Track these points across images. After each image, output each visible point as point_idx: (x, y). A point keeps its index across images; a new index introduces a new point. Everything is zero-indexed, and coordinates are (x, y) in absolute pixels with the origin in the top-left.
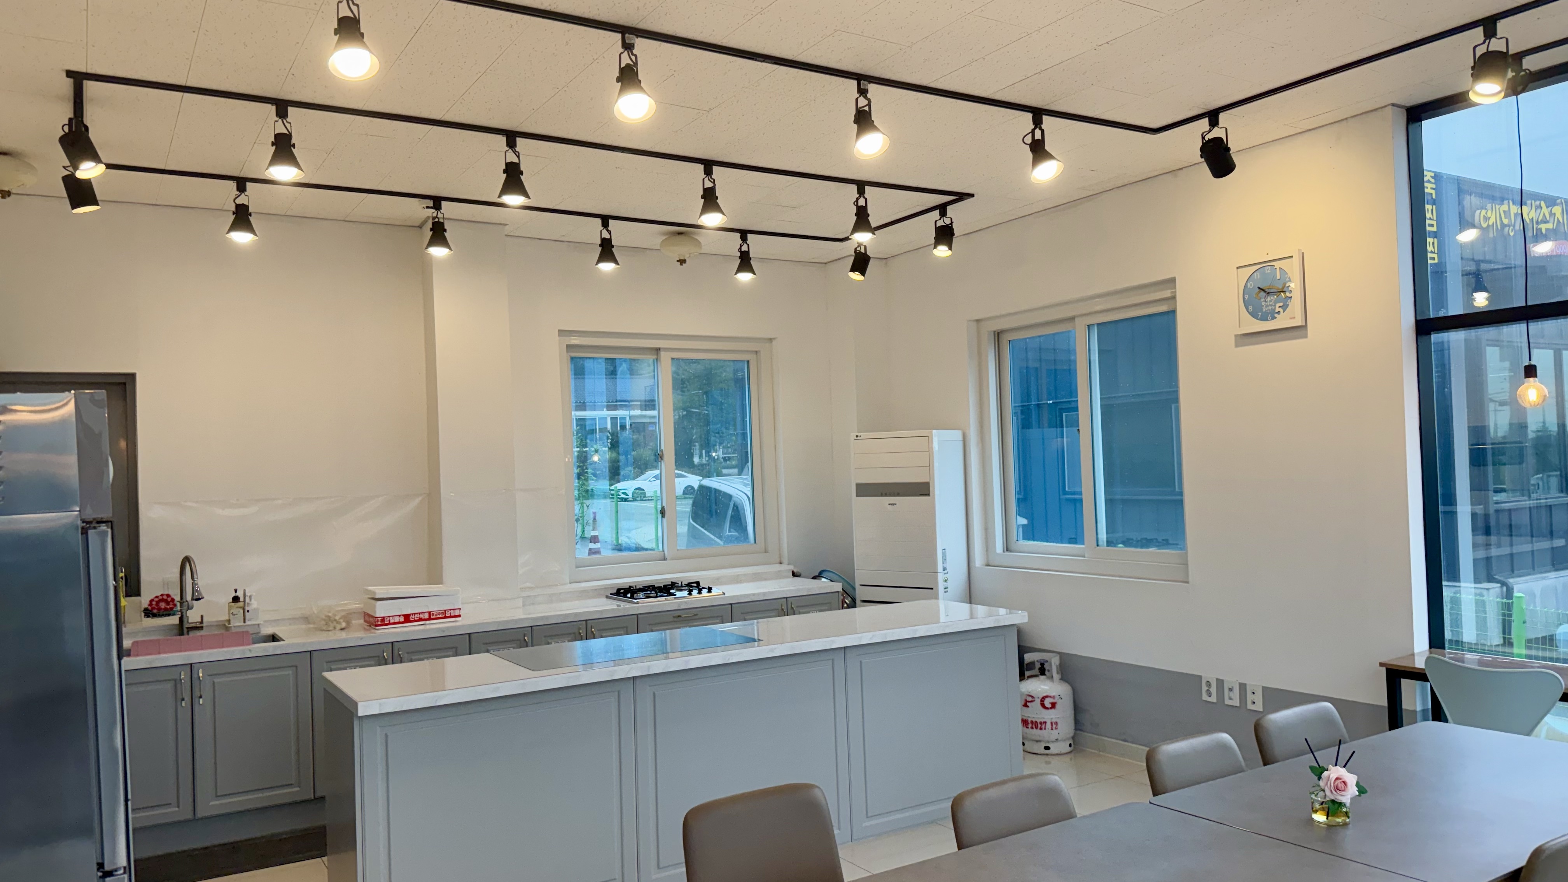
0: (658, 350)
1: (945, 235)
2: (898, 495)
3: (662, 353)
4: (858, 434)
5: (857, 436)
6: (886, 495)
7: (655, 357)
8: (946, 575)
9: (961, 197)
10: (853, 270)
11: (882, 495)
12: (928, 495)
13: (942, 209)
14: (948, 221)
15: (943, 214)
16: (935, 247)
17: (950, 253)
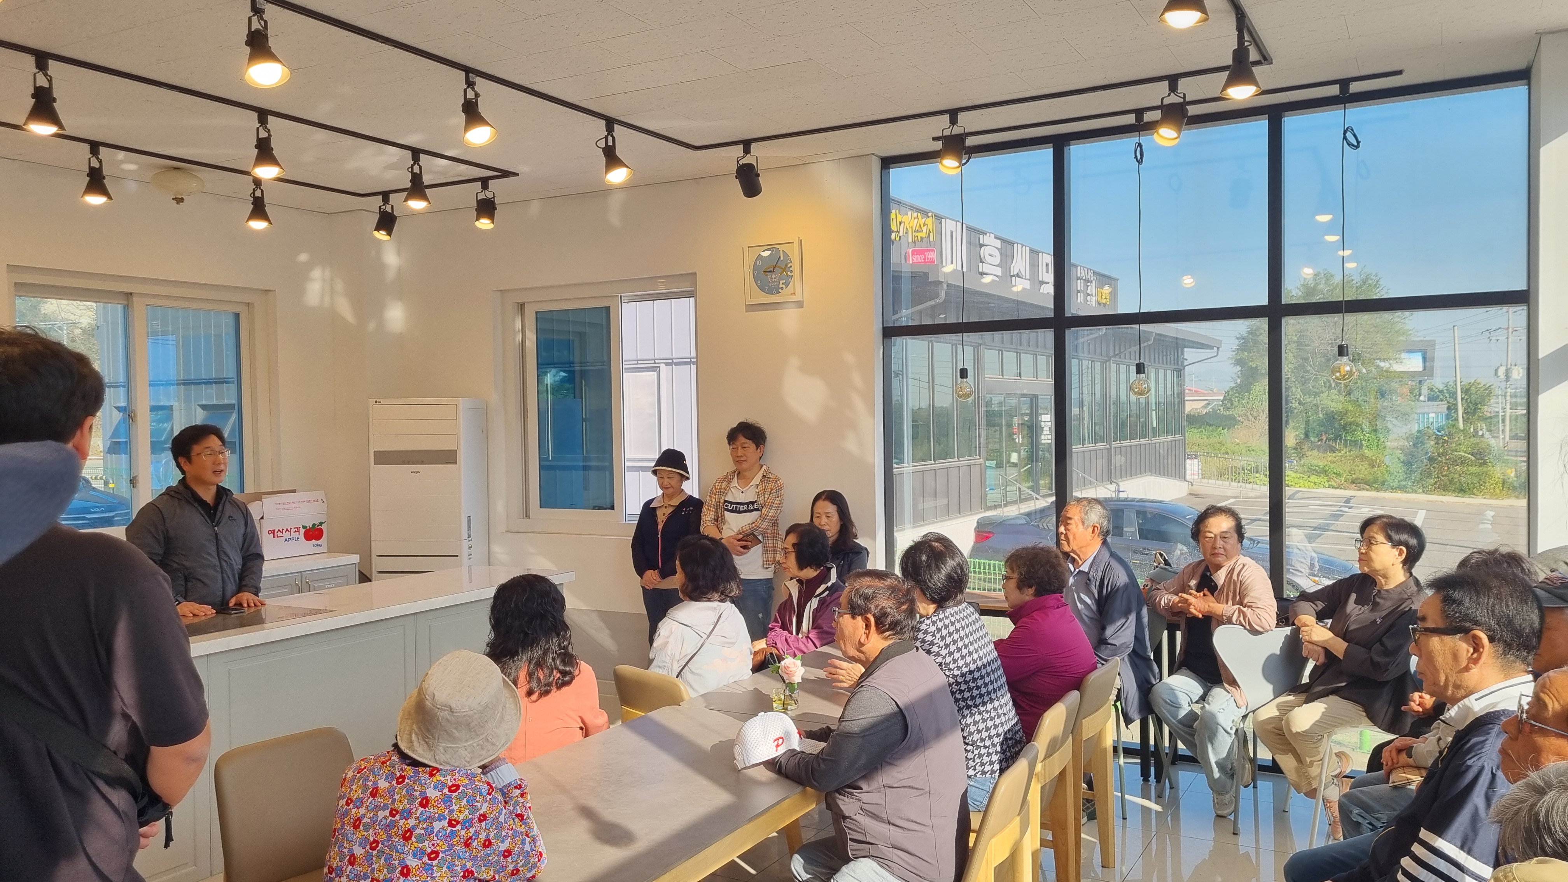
0: (129, 295)
1: (486, 208)
2: (422, 463)
3: (135, 299)
4: (378, 400)
5: (376, 402)
6: (408, 463)
7: (126, 303)
8: (470, 542)
9: (505, 174)
10: (378, 229)
11: (404, 463)
12: (455, 463)
13: (485, 182)
14: (490, 195)
15: (485, 187)
16: (477, 220)
17: (492, 226)
